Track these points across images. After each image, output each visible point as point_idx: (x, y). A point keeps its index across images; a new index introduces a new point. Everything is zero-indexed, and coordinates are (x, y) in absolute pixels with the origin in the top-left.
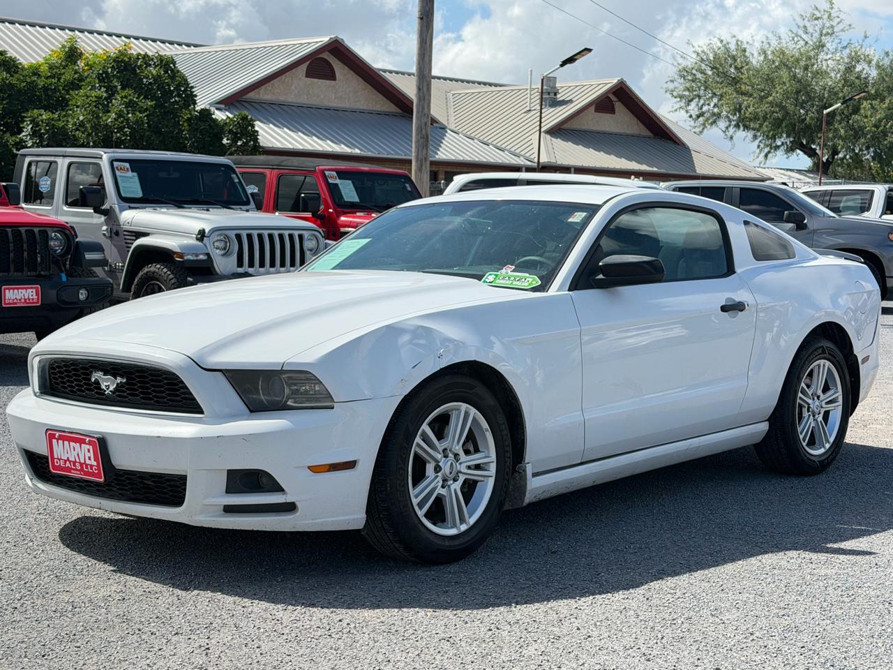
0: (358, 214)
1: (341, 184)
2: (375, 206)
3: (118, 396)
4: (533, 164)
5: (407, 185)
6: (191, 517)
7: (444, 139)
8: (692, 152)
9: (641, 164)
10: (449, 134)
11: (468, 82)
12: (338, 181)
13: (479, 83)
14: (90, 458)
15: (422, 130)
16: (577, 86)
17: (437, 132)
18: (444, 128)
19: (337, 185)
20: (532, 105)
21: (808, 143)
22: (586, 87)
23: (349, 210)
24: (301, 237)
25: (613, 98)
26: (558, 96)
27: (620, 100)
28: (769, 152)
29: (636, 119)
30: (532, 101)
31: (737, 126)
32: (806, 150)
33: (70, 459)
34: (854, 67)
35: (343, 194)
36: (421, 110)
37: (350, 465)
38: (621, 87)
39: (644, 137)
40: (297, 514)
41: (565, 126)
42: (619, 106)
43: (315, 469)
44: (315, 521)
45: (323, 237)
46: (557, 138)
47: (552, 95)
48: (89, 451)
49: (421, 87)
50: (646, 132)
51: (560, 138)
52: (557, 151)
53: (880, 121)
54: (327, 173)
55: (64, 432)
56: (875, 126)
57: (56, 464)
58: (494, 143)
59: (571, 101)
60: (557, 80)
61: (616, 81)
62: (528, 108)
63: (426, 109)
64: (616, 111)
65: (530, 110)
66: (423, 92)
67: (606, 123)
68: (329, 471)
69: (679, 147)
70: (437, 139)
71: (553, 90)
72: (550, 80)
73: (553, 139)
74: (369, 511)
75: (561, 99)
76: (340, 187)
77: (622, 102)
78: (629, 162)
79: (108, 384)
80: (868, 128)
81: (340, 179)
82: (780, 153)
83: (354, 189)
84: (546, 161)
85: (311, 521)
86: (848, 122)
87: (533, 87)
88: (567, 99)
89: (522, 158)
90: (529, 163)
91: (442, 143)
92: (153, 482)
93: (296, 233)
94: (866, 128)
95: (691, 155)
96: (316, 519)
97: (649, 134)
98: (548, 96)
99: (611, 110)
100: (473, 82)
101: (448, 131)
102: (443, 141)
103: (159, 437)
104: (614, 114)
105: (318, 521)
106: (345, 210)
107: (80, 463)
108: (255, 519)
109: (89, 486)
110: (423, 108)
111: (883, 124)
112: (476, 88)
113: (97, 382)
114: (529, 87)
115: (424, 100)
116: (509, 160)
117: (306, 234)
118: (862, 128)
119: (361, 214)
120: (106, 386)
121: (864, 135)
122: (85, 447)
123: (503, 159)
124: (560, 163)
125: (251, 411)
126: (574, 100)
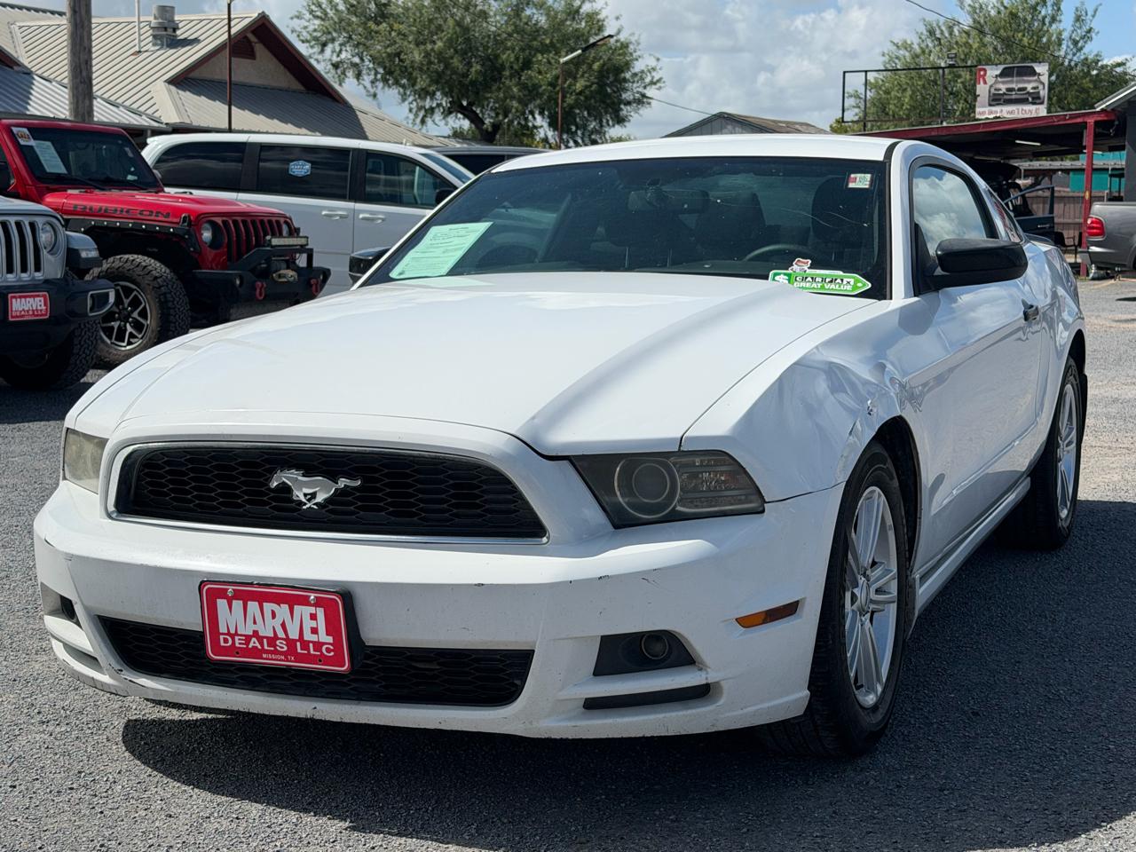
0: (70, 191)
1: (37, 147)
2: (90, 180)
3: (331, 511)
4: (161, 125)
5: (127, 149)
6: (531, 723)
7: (32, 88)
8: (358, 113)
9: (300, 127)
10: (38, 81)
11: (37, 10)
12: (32, 143)
13: (53, 13)
14: (314, 631)
15: (81, 72)
16: (202, 21)
17: (19, 78)
18: (29, 73)
19: (31, 147)
20: (142, 44)
21: (470, 104)
22: (215, 22)
23: (56, 186)
24: (32, 225)
25: (252, 38)
26: (178, 32)
27: (262, 41)
28: (425, 116)
29: (282, 67)
30: (142, 38)
31: (385, 81)
32: (466, 113)
33: (261, 634)
34: (523, 9)
35: (43, 162)
36: (78, 42)
37: (790, 610)
38: (263, 24)
39: (294, 91)
40: (721, 702)
41: (195, 74)
42: (259, 49)
43: (747, 622)
44: (745, 711)
45: (63, 226)
46: (185, 91)
47: (170, 31)
48: (313, 617)
49: (77, 9)
50: (296, 85)
51: (190, 91)
52: (189, 108)
53: (557, 78)
54: (15, 130)
55: (251, 584)
56: (550, 84)
57: (222, 644)
58: (106, 96)
59: (196, 41)
60: (176, 10)
61: (256, 15)
62: (137, 49)
63: (86, 40)
64: (258, 54)
65: (140, 52)
66: (81, 17)
67: (246, 71)
68: (764, 622)
69: (340, 105)
70: (25, 90)
71: (172, 25)
72: (167, 11)
73: (180, 92)
74: (812, 685)
75: (182, 37)
76: (37, 150)
77: (264, 45)
78: (283, 124)
79: (311, 490)
80: (544, 87)
81: (35, 139)
82: (438, 116)
83: (56, 155)
84: (178, 121)
85: (740, 712)
86: (520, 79)
87: (142, 19)
88: (190, 38)
89: (144, 117)
90: (156, 124)
91: (31, 94)
92: (439, 664)
93: (26, 221)
94: (541, 86)
95: (356, 116)
96: (745, 708)
97: (300, 87)
98: (164, 33)
99: (251, 55)
100: (44, 11)
101: (35, 77)
102: (32, 92)
103: (480, 585)
104: (255, 59)
105: (750, 709)
106: (51, 186)
107: (287, 639)
108: (652, 717)
109: (271, 677)
110: (82, 38)
111: (560, 81)
112: (50, 19)
113: (285, 489)
114: (137, 20)
115: (82, 27)
116: (127, 120)
117: (40, 221)
118: (536, 87)
119: (76, 192)
120: (305, 495)
121: (540, 95)
122: (303, 611)
123: (120, 118)
124: (197, 124)
125: (616, 527)
126: (201, 38)
